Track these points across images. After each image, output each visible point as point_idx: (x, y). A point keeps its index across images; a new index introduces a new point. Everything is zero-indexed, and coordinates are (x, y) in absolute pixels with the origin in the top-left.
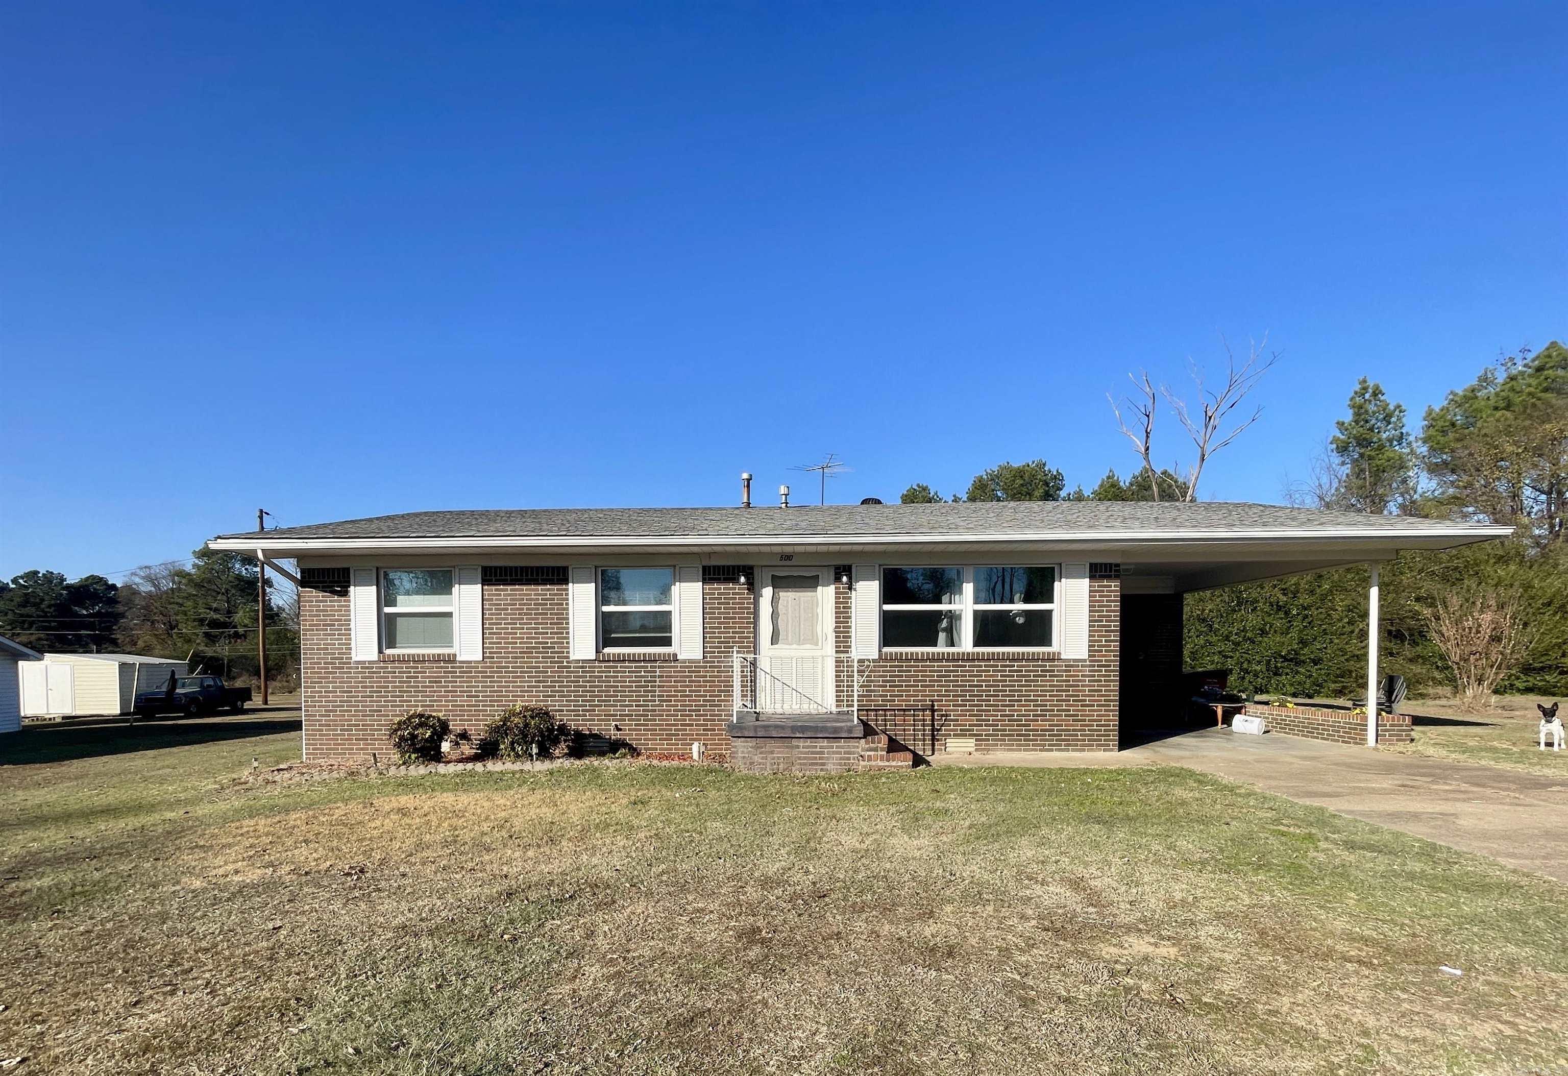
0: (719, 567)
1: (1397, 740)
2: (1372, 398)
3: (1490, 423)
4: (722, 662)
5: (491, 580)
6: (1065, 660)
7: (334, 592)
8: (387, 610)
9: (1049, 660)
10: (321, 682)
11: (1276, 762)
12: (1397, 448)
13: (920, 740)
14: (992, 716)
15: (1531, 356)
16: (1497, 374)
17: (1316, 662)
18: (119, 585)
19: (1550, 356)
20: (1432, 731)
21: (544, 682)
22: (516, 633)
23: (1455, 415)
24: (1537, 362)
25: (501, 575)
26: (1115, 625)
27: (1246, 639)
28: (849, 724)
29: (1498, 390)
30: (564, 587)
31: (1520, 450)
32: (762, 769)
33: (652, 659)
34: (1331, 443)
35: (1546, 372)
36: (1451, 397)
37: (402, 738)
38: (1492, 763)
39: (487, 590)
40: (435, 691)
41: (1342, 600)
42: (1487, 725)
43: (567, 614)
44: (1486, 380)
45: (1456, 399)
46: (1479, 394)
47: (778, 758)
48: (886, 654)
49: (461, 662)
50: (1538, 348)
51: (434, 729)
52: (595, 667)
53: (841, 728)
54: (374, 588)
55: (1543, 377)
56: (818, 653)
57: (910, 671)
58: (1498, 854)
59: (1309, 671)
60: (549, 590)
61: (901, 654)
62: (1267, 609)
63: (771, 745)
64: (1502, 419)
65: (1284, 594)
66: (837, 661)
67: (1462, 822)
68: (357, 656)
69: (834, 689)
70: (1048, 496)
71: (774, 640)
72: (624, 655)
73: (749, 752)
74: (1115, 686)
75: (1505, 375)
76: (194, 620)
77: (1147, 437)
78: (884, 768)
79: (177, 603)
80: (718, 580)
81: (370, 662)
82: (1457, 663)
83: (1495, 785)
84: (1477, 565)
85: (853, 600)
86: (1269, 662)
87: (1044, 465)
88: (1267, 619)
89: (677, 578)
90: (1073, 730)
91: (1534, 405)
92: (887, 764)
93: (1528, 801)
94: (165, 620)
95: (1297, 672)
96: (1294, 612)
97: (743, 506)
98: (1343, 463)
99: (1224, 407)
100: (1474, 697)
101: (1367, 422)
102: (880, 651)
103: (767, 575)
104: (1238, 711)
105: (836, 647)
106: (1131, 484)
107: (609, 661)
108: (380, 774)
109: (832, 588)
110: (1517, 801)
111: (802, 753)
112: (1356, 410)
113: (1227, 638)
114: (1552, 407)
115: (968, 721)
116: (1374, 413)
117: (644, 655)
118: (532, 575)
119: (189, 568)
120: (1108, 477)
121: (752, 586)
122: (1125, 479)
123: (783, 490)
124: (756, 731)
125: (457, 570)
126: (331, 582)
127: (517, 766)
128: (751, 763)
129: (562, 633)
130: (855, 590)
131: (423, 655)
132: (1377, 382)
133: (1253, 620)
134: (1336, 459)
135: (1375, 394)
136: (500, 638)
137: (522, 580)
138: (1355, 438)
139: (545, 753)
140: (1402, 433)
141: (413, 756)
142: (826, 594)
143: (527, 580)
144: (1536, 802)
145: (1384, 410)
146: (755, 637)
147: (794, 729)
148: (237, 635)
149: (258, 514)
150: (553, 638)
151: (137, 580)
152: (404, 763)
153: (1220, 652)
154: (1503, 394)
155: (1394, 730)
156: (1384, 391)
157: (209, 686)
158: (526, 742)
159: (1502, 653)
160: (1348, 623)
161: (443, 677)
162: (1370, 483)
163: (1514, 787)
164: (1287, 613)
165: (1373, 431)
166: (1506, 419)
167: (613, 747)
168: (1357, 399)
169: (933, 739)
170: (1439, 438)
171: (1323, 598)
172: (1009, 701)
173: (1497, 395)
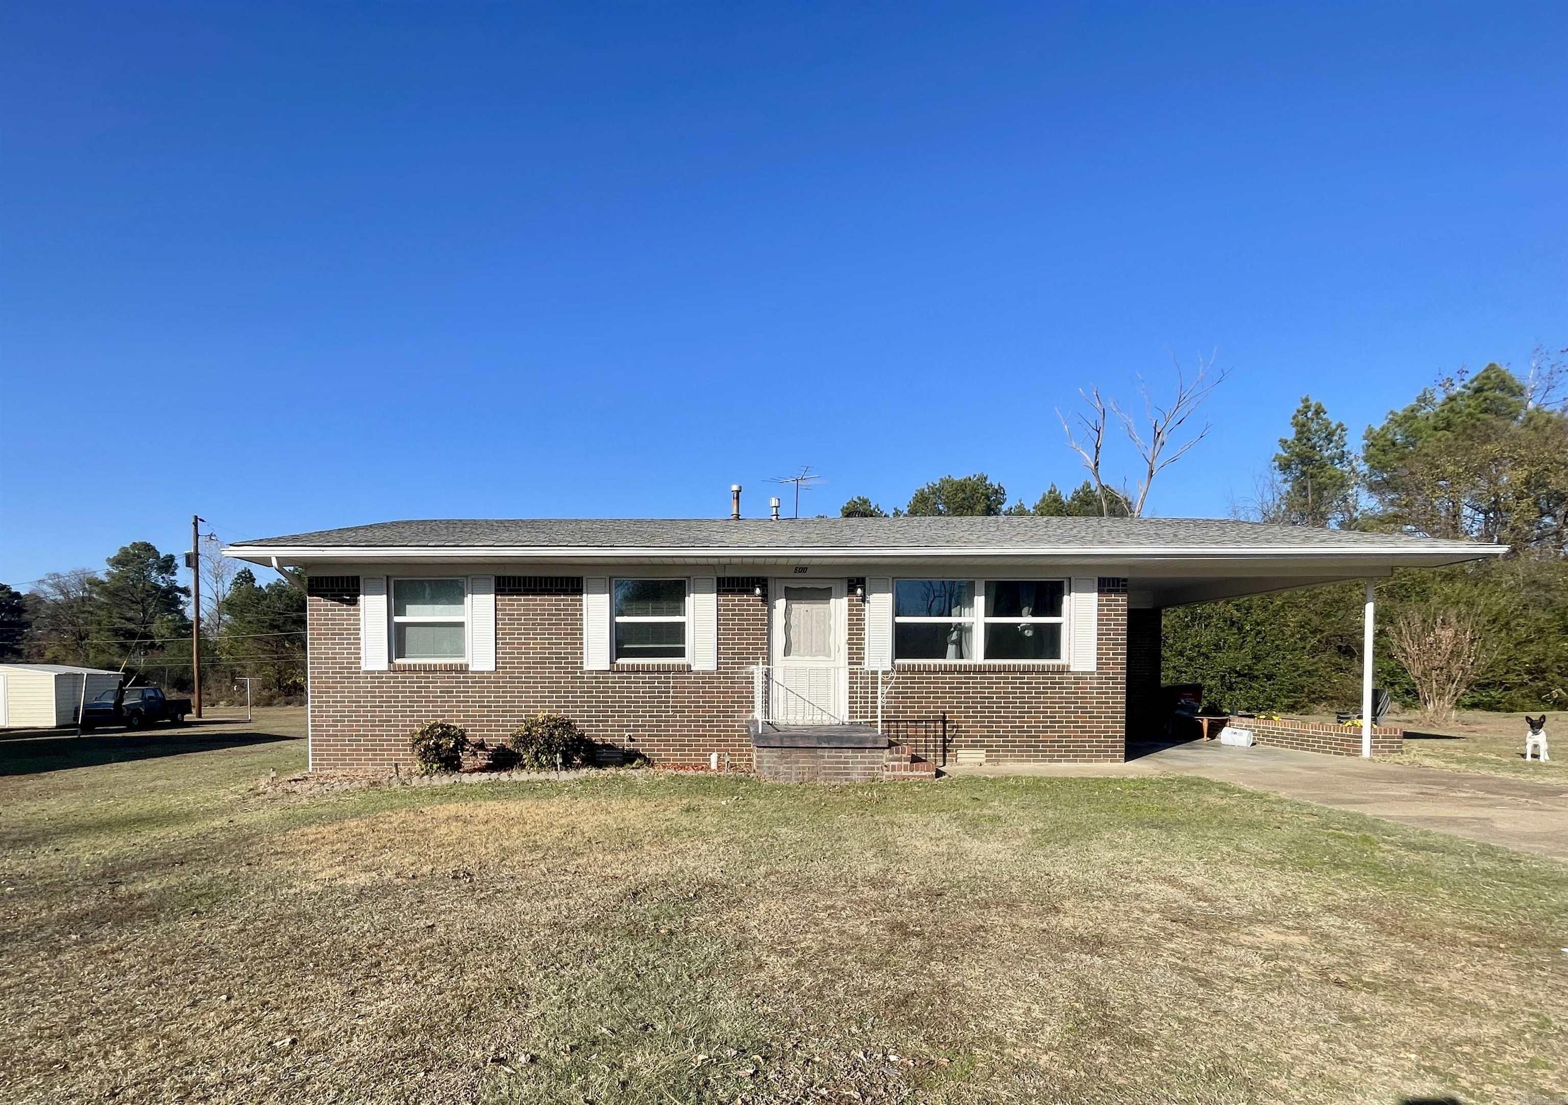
0: (733, 578)
1: (1389, 752)
2: (1314, 417)
3: (1430, 444)
4: (736, 673)
5: (504, 590)
6: (1073, 673)
7: (342, 601)
8: (397, 619)
9: (1058, 672)
10: (329, 692)
11: (1281, 772)
12: (1338, 466)
13: (931, 751)
14: (1003, 727)
15: (1468, 378)
16: (1436, 395)
17: (1269, 677)
18: (22, 594)
19: (1488, 378)
20: (1415, 743)
21: (557, 692)
22: (529, 644)
23: (1395, 434)
24: (1475, 383)
25: (514, 585)
26: (1122, 638)
27: (1200, 654)
28: (874, 734)
29: (1438, 410)
30: (578, 597)
31: (1461, 470)
32: (787, 779)
33: (667, 670)
34: (1274, 461)
35: (1485, 394)
36: (1390, 416)
37: (427, 747)
38: (1493, 772)
39: (500, 600)
40: (446, 701)
41: (1294, 616)
42: (1455, 738)
43: (581, 625)
44: (1424, 400)
45: (1396, 418)
46: (1418, 414)
47: (804, 768)
48: (899, 666)
49: (472, 672)
50: (1476, 370)
51: (456, 738)
52: (608, 678)
53: (867, 738)
54: (385, 596)
55: (1482, 399)
56: (830, 665)
57: (922, 683)
58: (1550, 853)
59: (1262, 686)
60: (562, 600)
61: (914, 666)
62: (1221, 624)
63: (796, 754)
64: (1443, 439)
65: (1238, 611)
66: (850, 673)
67: (1499, 826)
68: (366, 665)
69: (847, 700)
70: (990, 511)
71: (787, 651)
72: (638, 665)
73: (774, 762)
74: (1122, 698)
75: (1444, 396)
76: (109, 630)
77: (1097, 452)
78: (908, 778)
79: (89, 612)
80: (732, 592)
81: (379, 672)
82: (1419, 678)
83: (1508, 792)
84: (1424, 583)
85: (867, 612)
86: (1223, 677)
87: (986, 479)
88: (1222, 635)
89: (692, 589)
90: (1082, 741)
91: (1474, 426)
92: (911, 774)
93: (1548, 806)
94: (75, 630)
95: (1251, 687)
96: (1248, 628)
97: (732, 517)
98: (1286, 481)
99: (1172, 422)
100: (1436, 711)
101: (1309, 440)
102: (893, 663)
103: (780, 587)
104: (1223, 724)
105: (849, 658)
106: (1073, 499)
107: (623, 672)
108: (403, 784)
109: (845, 600)
110: (1537, 806)
111: (826, 763)
112: (1299, 428)
113: (1181, 654)
114: (1492, 428)
115: (978, 732)
116: (1316, 431)
117: (659, 666)
118: (546, 585)
119: (102, 576)
120: (1050, 492)
121: (766, 598)
122: (1067, 495)
123: (774, 502)
124: (782, 742)
125: (470, 580)
126: (339, 590)
127: (543, 776)
128: (776, 773)
129: (576, 644)
130: (869, 602)
131: (435, 666)
132: (1319, 400)
133: (1207, 636)
134: (1279, 476)
135: (1317, 413)
136: (513, 648)
137: (536, 590)
138: (1298, 455)
139: (567, 764)
140: (1343, 452)
141: (435, 766)
142: (840, 606)
143: (540, 590)
144: (1557, 808)
145: (1326, 428)
146: (768, 649)
147: (819, 739)
148: (152, 646)
149: (193, 520)
150: (567, 648)
151: (45, 587)
152: (427, 773)
153: (1174, 667)
154: (1441, 414)
155: (1386, 742)
156: (1326, 410)
157: (150, 698)
158: (550, 752)
159: (1462, 669)
160: (1300, 639)
161: (454, 687)
162: (1313, 500)
163: (1527, 794)
164: (1240, 629)
165: (1315, 449)
166: (1447, 439)
167: (628, 758)
168: (1300, 417)
169: (945, 750)
170: (1380, 457)
171: (1275, 614)
172: (1020, 712)
173: (1437, 415)
